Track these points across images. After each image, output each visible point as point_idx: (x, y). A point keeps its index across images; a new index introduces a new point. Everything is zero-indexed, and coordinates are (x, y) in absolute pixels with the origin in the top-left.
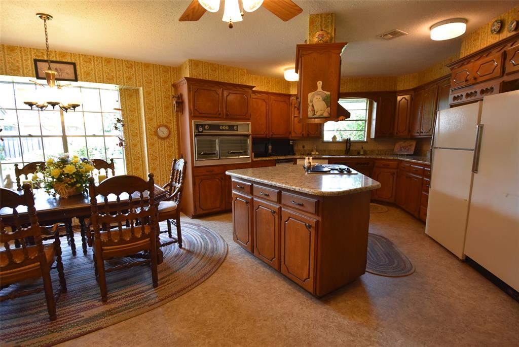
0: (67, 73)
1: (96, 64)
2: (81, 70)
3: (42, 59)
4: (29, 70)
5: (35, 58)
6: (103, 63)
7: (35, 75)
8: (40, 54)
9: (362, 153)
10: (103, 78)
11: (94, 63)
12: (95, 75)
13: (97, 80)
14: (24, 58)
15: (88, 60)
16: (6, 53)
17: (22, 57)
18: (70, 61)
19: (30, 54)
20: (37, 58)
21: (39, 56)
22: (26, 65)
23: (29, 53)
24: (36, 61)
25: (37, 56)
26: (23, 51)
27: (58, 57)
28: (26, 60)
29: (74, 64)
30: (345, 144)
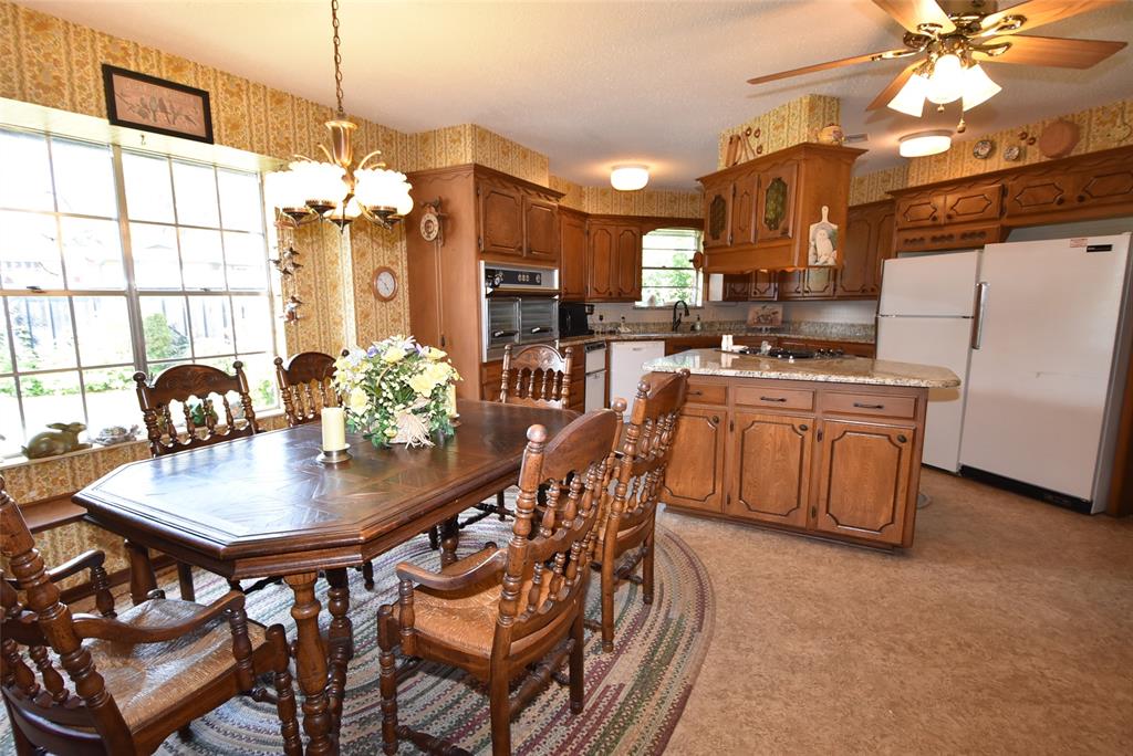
0: (187, 118)
1: (252, 102)
2: (218, 113)
3: (123, 66)
4: (90, 96)
5: (104, 61)
6: (269, 102)
7: (105, 112)
8: (120, 54)
9: (698, 327)
10: (268, 143)
11: (248, 98)
12: (251, 132)
13: (255, 144)
14: (75, 55)
15: (235, 90)
16: (23, 33)
17: (68, 53)
18: (193, 84)
19: (92, 46)
20: (111, 62)
21: (115, 59)
22: (81, 78)
23: (88, 43)
24: (109, 72)
25: (109, 55)
26: (72, 34)
27: (164, 70)
28: (82, 65)
29: (205, 96)
30: (672, 311)
